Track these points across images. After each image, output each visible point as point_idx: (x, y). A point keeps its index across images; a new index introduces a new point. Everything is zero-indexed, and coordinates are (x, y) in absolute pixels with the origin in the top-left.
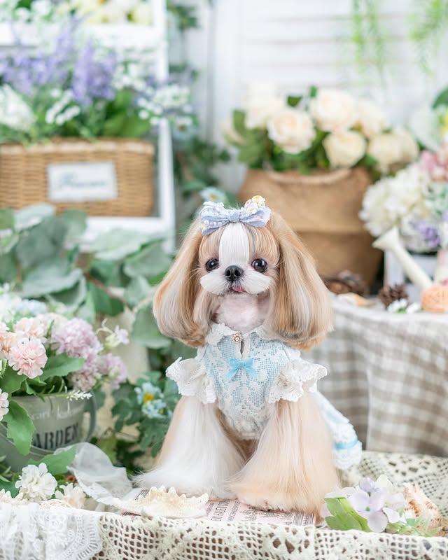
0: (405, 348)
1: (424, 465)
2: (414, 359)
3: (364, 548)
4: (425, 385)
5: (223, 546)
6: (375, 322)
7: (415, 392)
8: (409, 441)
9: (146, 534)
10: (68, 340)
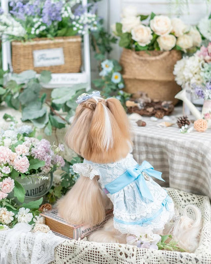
0: (184, 152)
1: (193, 199)
2: (188, 156)
3: (155, 257)
4: (193, 166)
5: (100, 254)
6: (172, 141)
7: (189, 169)
8: (187, 187)
9: (69, 248)
10: (39, 153)
